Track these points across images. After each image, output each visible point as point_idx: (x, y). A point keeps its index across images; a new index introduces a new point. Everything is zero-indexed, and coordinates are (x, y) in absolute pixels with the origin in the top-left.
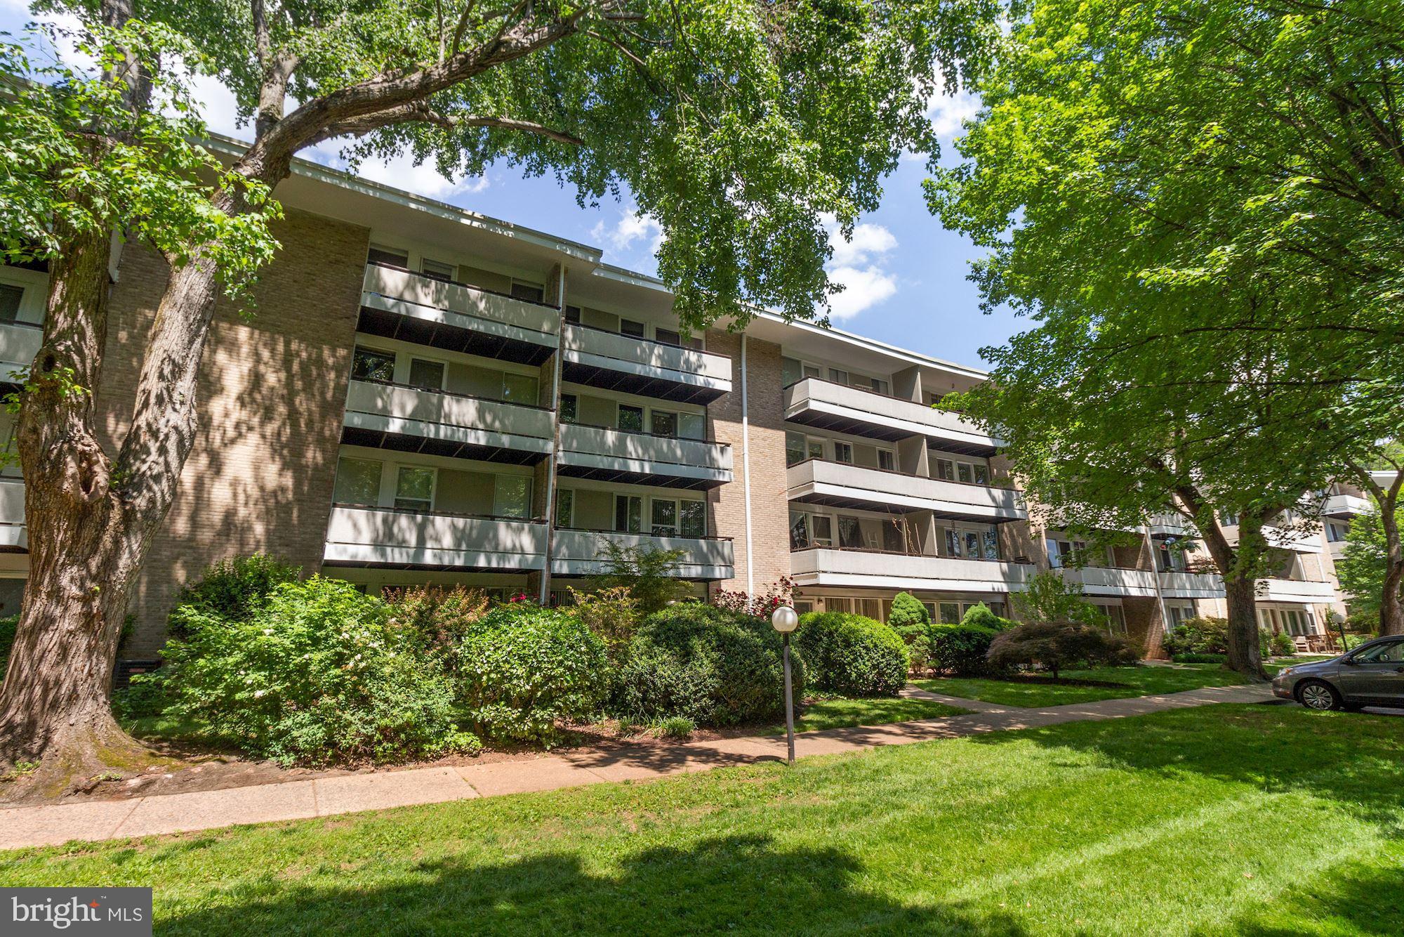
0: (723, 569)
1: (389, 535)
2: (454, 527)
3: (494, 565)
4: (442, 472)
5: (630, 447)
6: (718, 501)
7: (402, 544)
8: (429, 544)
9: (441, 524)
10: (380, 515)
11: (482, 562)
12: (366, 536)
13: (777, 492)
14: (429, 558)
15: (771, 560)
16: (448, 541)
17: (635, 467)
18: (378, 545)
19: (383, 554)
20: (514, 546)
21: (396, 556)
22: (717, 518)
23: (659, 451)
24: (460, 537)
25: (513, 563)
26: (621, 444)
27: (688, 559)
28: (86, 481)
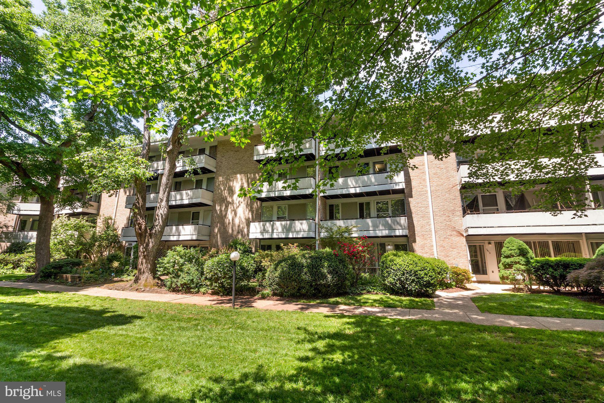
0: (401, 231)
1: (264, 230)
2: (281, 224)
3: (294, 236)
4: (289, 205)
5: (350, 183)
6: (412, 197)
7: (267, 232)
8: (275, 231)
9: (278, 224)
10: (261, 223)
11: (291, 236)
12: (259, 231)
13: (451, 186)
14: (275, 236)
15: (448, 223)
16: (280, 229)
17: (352, 191)
18: (262, 233)
19: (263, 236)
20: (300, 229)
21: (267, 236)
22: (411, 205)
23: (364, 181)
24: (284, 227)
25: (300, 236)
26: (345, 183)
27: (381, 227)
28: (140, 228)
